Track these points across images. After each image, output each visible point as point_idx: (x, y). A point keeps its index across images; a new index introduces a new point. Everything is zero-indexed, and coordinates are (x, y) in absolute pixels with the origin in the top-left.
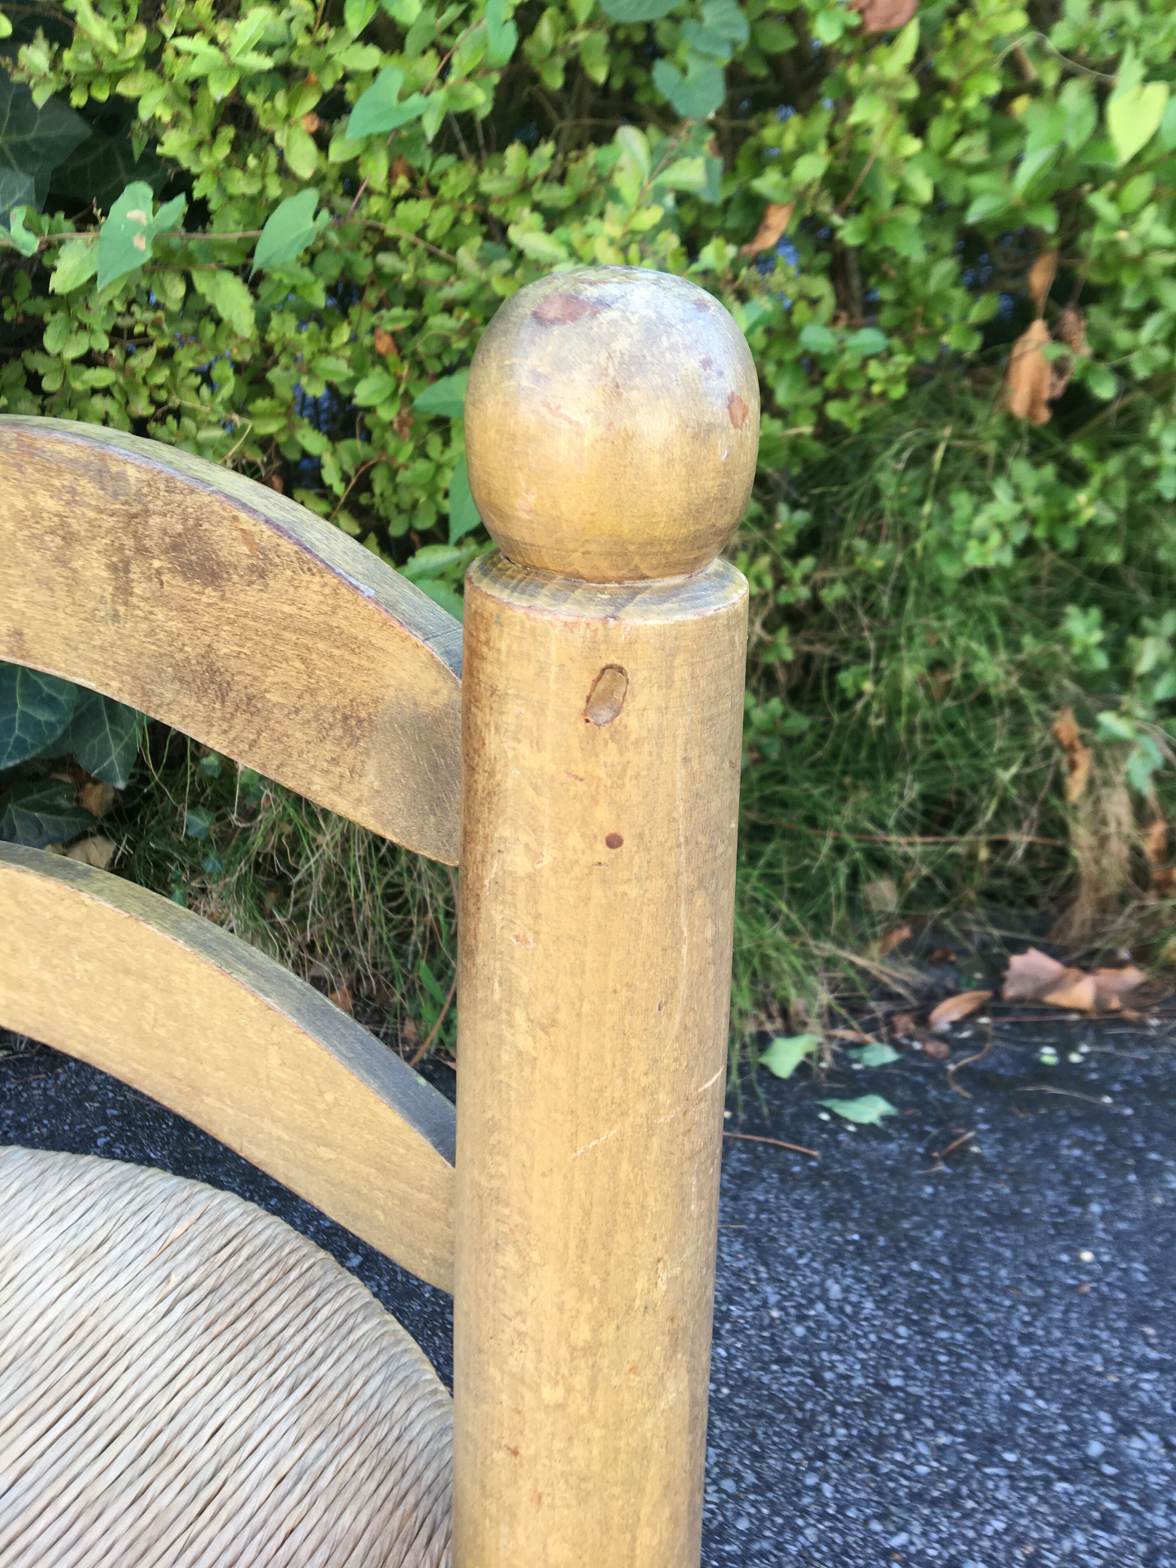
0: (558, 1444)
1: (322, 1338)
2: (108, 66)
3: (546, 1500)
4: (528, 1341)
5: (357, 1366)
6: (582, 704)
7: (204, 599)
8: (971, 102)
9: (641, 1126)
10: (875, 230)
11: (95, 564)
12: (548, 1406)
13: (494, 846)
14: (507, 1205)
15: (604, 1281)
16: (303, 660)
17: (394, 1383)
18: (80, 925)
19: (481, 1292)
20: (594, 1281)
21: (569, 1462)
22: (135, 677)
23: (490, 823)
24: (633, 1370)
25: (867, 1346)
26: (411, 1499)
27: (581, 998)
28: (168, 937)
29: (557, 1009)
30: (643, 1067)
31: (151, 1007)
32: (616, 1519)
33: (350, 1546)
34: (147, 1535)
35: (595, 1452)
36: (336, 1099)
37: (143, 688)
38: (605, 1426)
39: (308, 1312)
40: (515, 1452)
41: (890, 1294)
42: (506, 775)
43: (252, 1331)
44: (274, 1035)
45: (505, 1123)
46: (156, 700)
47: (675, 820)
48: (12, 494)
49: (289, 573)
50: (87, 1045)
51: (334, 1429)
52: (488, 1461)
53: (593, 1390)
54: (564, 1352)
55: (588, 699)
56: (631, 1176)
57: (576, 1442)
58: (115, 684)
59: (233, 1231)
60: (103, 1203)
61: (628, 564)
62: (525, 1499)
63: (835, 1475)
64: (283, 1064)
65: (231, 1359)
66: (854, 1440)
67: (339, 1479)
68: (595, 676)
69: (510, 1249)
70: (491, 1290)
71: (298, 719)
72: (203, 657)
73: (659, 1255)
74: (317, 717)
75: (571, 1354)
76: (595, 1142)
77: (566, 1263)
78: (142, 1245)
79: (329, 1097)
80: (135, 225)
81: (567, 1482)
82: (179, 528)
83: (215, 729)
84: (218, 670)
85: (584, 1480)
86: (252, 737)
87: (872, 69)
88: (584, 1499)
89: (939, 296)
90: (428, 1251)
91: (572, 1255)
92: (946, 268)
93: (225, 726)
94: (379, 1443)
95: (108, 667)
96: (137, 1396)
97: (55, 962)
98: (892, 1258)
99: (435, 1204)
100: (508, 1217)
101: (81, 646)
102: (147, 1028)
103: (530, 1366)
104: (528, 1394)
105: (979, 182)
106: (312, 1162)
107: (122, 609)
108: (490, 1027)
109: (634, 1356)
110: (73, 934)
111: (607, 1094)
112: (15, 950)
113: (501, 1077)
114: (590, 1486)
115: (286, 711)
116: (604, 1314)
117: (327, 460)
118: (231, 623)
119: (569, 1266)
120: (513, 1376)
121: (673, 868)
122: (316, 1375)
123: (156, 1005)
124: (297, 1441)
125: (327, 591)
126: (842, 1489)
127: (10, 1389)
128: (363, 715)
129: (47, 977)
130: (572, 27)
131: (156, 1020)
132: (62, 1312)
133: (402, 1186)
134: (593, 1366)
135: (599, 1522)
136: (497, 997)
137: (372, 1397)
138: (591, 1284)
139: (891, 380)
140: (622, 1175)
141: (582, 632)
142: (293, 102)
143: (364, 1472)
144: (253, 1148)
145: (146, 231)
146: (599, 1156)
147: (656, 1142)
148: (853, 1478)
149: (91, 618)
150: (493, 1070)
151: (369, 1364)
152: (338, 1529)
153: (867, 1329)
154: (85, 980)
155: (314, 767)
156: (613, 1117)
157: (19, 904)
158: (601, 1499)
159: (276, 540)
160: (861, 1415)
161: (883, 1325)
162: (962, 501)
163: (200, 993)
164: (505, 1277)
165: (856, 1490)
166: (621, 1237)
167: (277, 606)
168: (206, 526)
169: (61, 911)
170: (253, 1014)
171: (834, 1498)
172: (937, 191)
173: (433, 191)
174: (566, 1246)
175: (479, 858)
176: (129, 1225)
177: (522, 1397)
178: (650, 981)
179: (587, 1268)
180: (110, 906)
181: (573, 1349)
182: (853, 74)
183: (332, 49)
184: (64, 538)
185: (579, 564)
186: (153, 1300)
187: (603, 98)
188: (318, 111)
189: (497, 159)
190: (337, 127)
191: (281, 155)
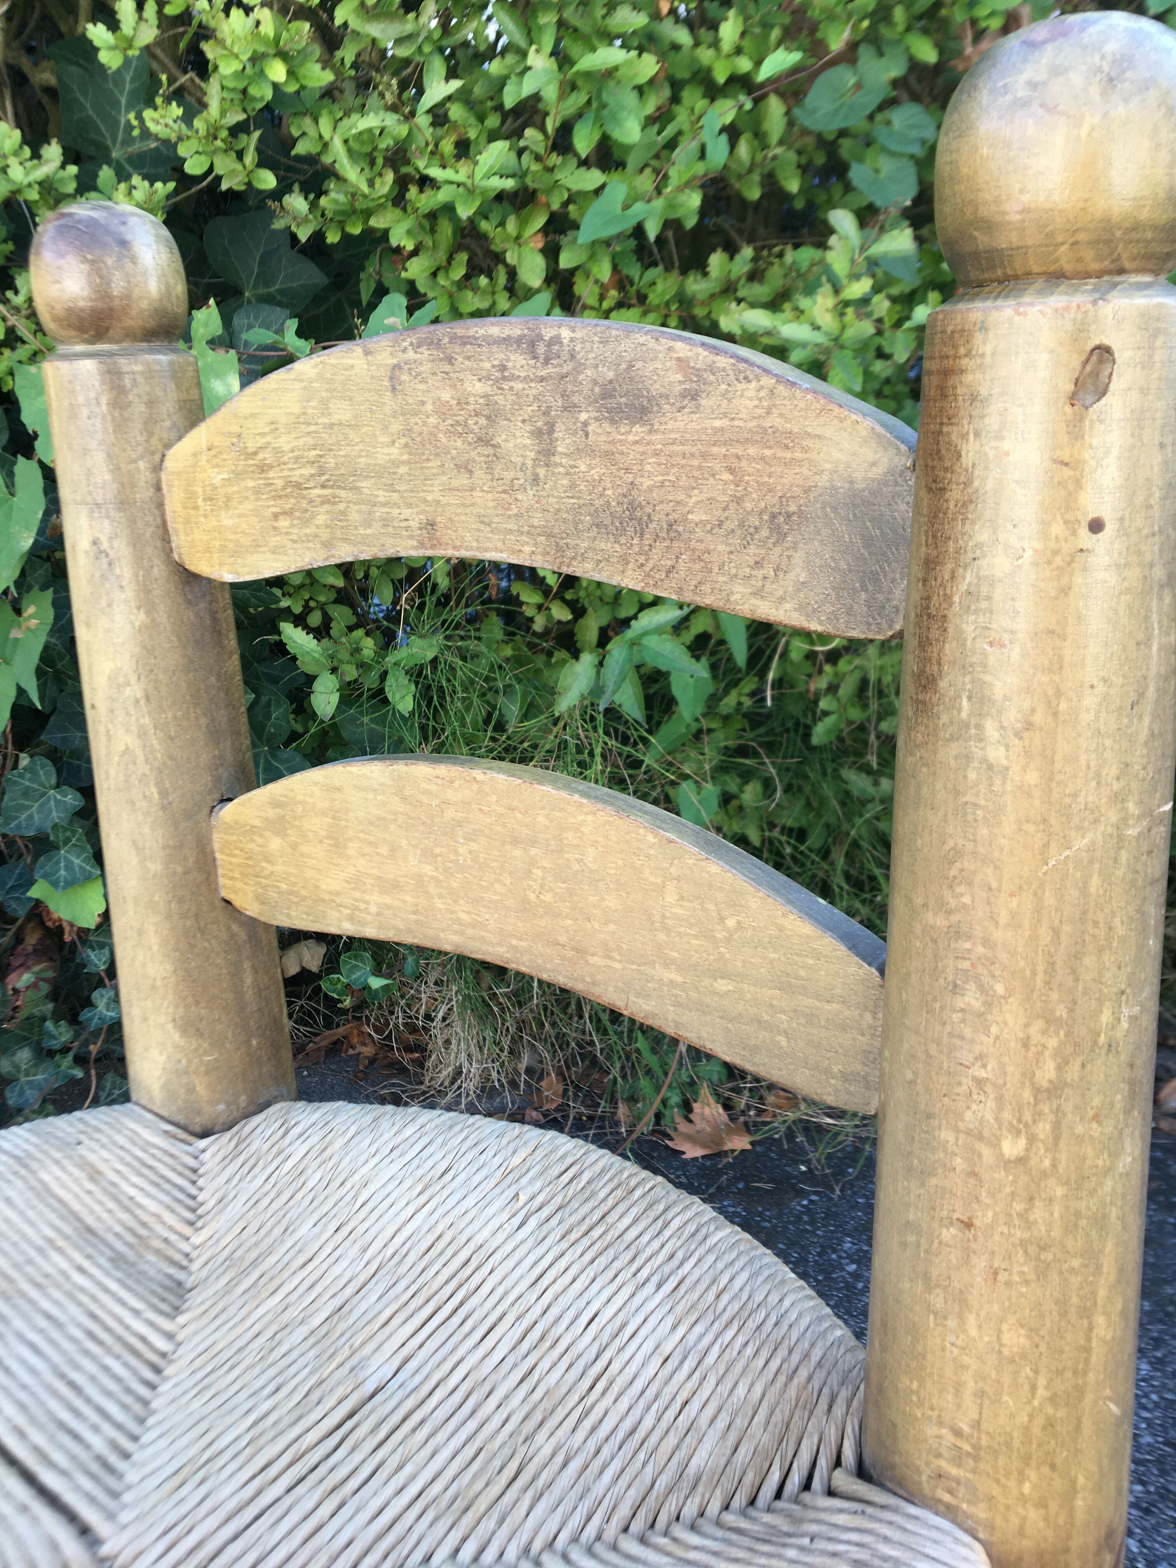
0: (1018, 1207)
1: (678, 1244)
2: (360, 205)
3: (1002, 1277)
4: (988, 1088)
5: (720, 1265)
6: (1071, 387)
7: (631, 438)
9: (1111, 836)
11: (518, 434)
12: (1009, 1161)
13: (966, 558)
14: (969, 938)
15: (1071, 1010)
16: (731, 470)
17: (761, 1279)
18: (469, 804)
19: (933, 1049)
20: (1061, 1011)
21: (1029, 1228)
22: (549, 536)
23: (963, 534)
24: (1096, 1118)
25: (1150, 1406)
26: (803, 1374)
27: (1059, 694)
28: (563, 794)
29: (1033, 711)
30: (1114, 771)
31: (538, 873)
32: (1075, 1300)
33: (750, 1414)
34: (541, 1407)
35: (1056, 1215)
36: (738, 922)
37: (557, 544)
38: (1067, 1183)
39: (660, 1223)
40: (968, 1225)
41: (1164, 1356)
42: (984, 479)
43: (608, 1238)
44: (673, 870)
45: (970, 846)
46: (569, 553)
47: (1151, 507)
48: (438, 388)
49: (723, 387)
50: (462, 934)
51: (710, 1317)
52: (936, 1245)
53: (1057, 1139)
54: (1027, 1095)
55: (1077, 380)
56: (1101, 892)
57: (1037, 1203)
58: (527, 549)
59: (569, 1160)
60: (440, 1140)
61: (1113, 252)
62: (979, 1279)
63: (1138, 1531)
64: (682, 898)
65: (592, 1261)
66: (1152, 1496)
67: (726, 1357)
68: (1084, 358)
69: (972, 986)
70: (946, 1040)
71: (722, 531)
72: (624, 496)
73: (1123, 987)
74: (741, 525)
75: (1035, 1097)
76: (1067, 853)
77: (1032, 991)
78: (484, 1172)
79: (731, 923)
81: (1026, 1252)
82: (611, 375)
83: (631, 566)
84: (640, 505)
85: (1043, 1248)
86: (669, 563)
88: (1042, 1272)
90: (835, 1069)
91: (1039, 981)
93: (642, 560)
94: (758, 1327)
95: (522, 533)
96: (506, 1294)
97: (437, 851)
98: (1161, 1321)
99: (847, 1013)
100: (969, 951)
101: (496, 520)
102: (532, 896)
103: (989, 1117)
104: (986, 1152)
106: (708, 1000)
107: (542, 472)
108: (954, 748)
109: (1096, 1102)
110: (460, 815)
111: (1081, 799)
112: (394, 849)
113: (969, 798)
114: (1049, 1256)
115: (709, 527)
116: (1070, 1049)
118: (656, 454)
119: (1036, 994)
120: (969, 1133)
121: (1148, 557)
122: (681, 1273)
123: (544, 869)
124: (674, 1328)
125: (762, 394)
126: (1148, 1544)
127: (380, 1292)
128: (793, 508)
129: (428, 870)
130: (765, 146)
131: (542, 886)
132: (419, 1228)
133: (810, 1001)
134: (1057, 1110)
135: (1057, 1302)
136: (964, 715)
137: (741, 1290)
138: (1058, 1014)
140: (1092, 890)
141: (1073, 316)
142: (523, 224)
143: (749, 1351)
144: (640, 1001)
146: (1071, 867)
147: (1124, 856)
148: (1159, 1533)
149: (507, 491)
150: (957, 793)
151: (732, 1263)
152: (734, 1399)
153: (1146, 1389)
154: (469, 862)
155: (736, 575)
156: (1086, 824)
157: (404, 799)
158: (1061, 1272)
159: (712, 357)
160: (1156, 1472)
161: (1164, 1386)
163: (594, 844)
164: (963, 1021)
165: (1164, 1545)
166: (1088, 961)
167: (708, 423)
168: (639, 365)
169: (449, 794)
170: (652, 852)
171: (1141, 1553)
173: (642, 299)
174: (1034, 973)
175: (947, 577)
176: (469, 1156)
177: (980, 1156)
178: (1124, 676)
179: (1055, 996)
180: (502, 776)
181: (1037, 1091)
183: (559, 175)
184: (488, 418)
185: (1065, 259)
186: (505, 1216)
187: (799, 204)
188: (545, 230)
189: (701, 267)
190: (564, 240)
191: (512, 273)
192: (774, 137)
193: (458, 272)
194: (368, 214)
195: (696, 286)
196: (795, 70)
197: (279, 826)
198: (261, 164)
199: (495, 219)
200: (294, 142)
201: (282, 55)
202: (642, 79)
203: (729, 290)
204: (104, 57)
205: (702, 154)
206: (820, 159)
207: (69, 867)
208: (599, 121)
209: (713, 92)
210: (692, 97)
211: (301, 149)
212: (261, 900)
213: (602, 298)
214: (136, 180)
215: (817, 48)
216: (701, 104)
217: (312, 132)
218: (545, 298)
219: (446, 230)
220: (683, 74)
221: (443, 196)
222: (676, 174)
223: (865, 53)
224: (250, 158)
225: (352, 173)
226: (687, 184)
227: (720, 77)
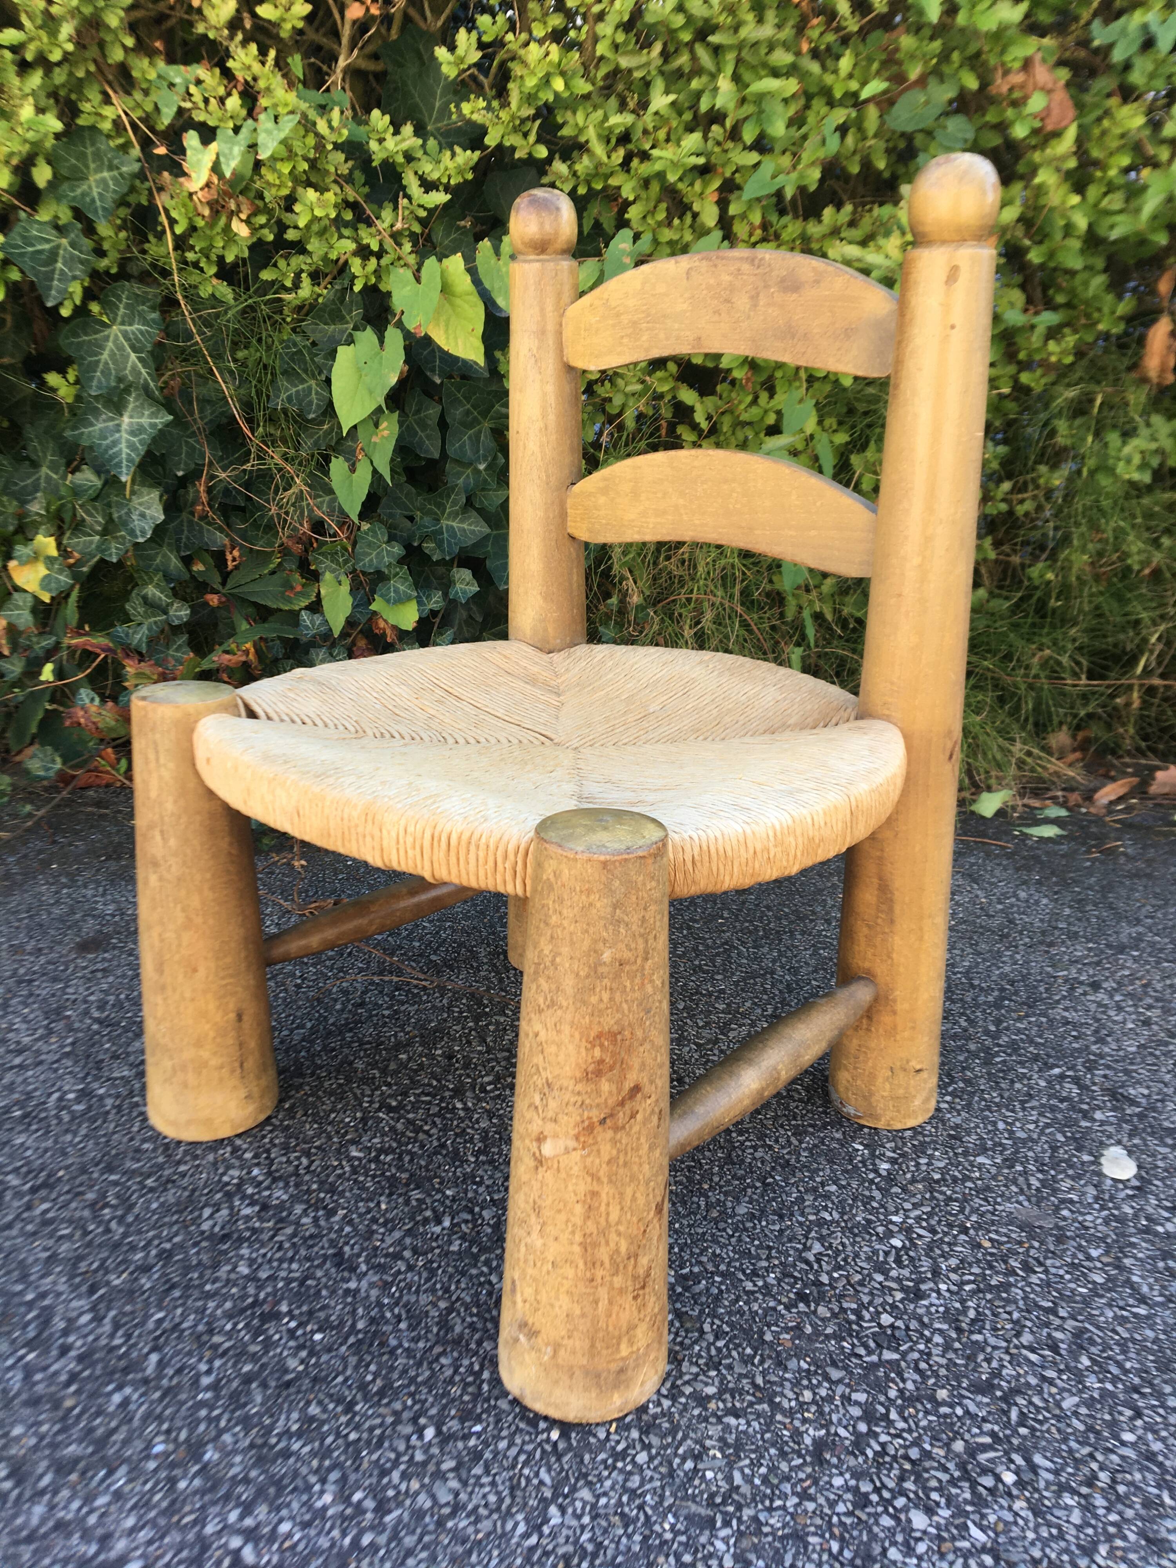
2: (603, 170)
7: (791, 299)
8: (1113, 173)
10: (1051, 255)
18: (705, 466)
22: (753, 341)
31: (735, 495)
36: (822, 503)
44: (797, 484)
46: (761, 348)
49: (830, 279)
50: (695, 530)
58: (743, 347)
64: (800, 496)
72: (787, 323)
79: (819, 503)
80: (623, 251)
83: (787, 352)
84: (793, 327)
87: (1048, 151)
89: (1095, 297)
92: (1099, 281)
97: (687, 491)
102: (730, 507)
105: (1119, 218)
110: (699, 473)
112: (665, 494)
117: (698, 407)
118: (802, 305)
123: (738, 492)
130: (864, 138)
131: (736, 501)
133: (848, 533)
139: (1064, 352)
142: (705, 185)
144: (777, 548)
145: (630, 254)
149: (737, 321)
162: (1113, 438)
167: (823, 293)
172: (1090, 226)
173: (777, 236)
182: (1037, 157)
183: (731, 155)
187: (886, 175)
188: (720, 189)
189: (818, 216)
190: (732, 197)
191: (695, 215)
192: (871, 132)
193: (661, 215)
194: (607, 176)
195: (814, 229)
196: (885, 92)
197: (605, 491)
198: (539, 140)
199: (687, 181)
200: (561, 126)
201: (563, 74)
202: (788, 94)
203: (835, 232)
204: (445, 69)
205: (824, 142)
206: (902, 145)
207: (396, 591)
208: (759, 121)
209: (831, 103)
210: (818, 104)
211: (566, 132)
212: (590, 530)
213: (751, 235)
214: (458, 149)
215: (899, 79)
216: (824, 110)
217: (571, 121)
218: (718, 234)
219: (655, 187)
220: (813, 89)
221: (658, 167)
222: (806, 156)
223: (932, 82)
224: (532, 138)
225: (599, 149)
226: (813, 164)
227: (838, 94)
